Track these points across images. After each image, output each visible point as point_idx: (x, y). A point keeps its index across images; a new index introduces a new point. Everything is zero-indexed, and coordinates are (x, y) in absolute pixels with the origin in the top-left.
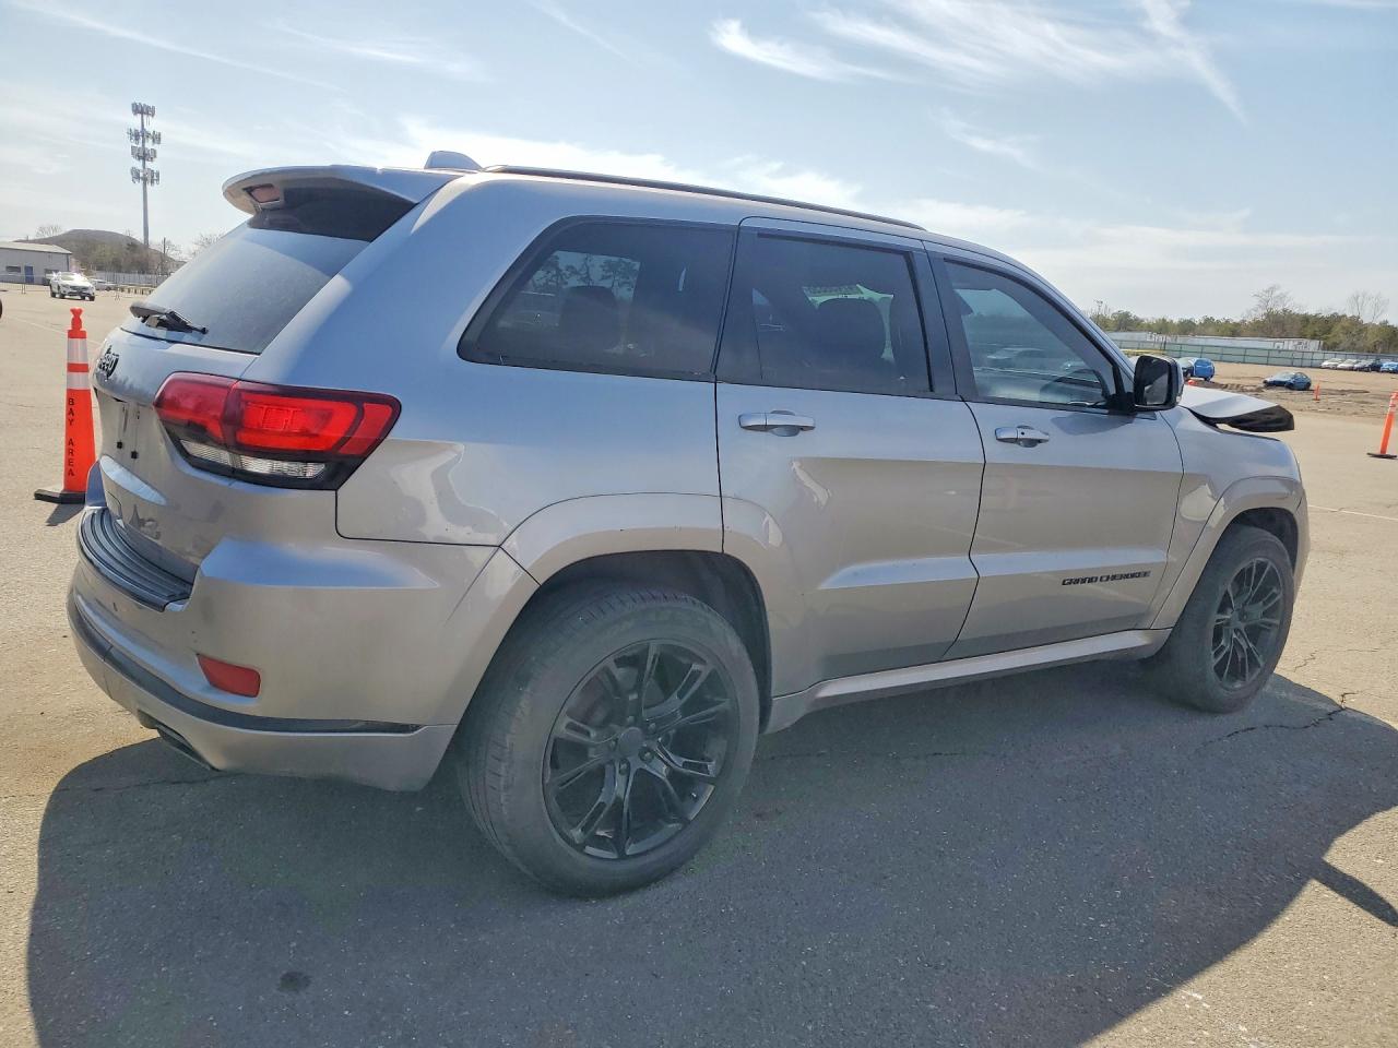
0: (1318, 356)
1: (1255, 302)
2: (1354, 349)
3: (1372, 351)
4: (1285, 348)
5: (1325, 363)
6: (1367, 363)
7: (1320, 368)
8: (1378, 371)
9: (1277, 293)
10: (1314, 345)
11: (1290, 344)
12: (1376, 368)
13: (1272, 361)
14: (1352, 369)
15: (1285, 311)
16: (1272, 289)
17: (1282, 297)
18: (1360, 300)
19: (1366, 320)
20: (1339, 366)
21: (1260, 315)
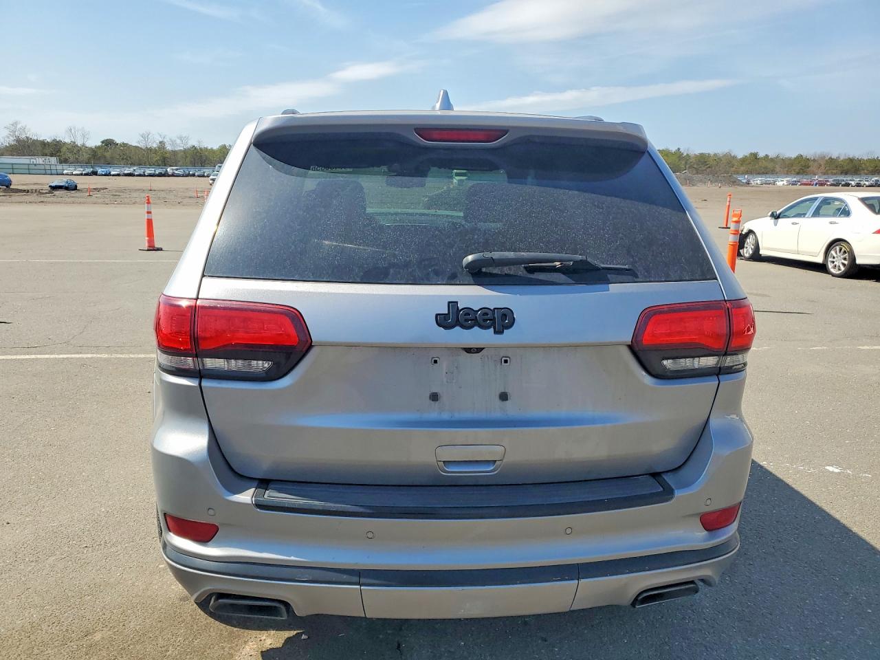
0: (60, 167)
1: (6, 132)
2: (77, 162)
3: (88, 163)
4: (38, 163)
5: (65, 172)
6: (89, 170)
7: (63, 174)
8: (96, 175)
9: (19, 126)
10: (53, 160)
11: (40, 160)
12: (95, 173)
13: (31, 171)
14: (81, 174)
15: (27, 138)
16: (15, 124)
17: (24, 129)
18: (73, 131)
19: (79, 143)
20: (74, 173)
21: (11, 141)
